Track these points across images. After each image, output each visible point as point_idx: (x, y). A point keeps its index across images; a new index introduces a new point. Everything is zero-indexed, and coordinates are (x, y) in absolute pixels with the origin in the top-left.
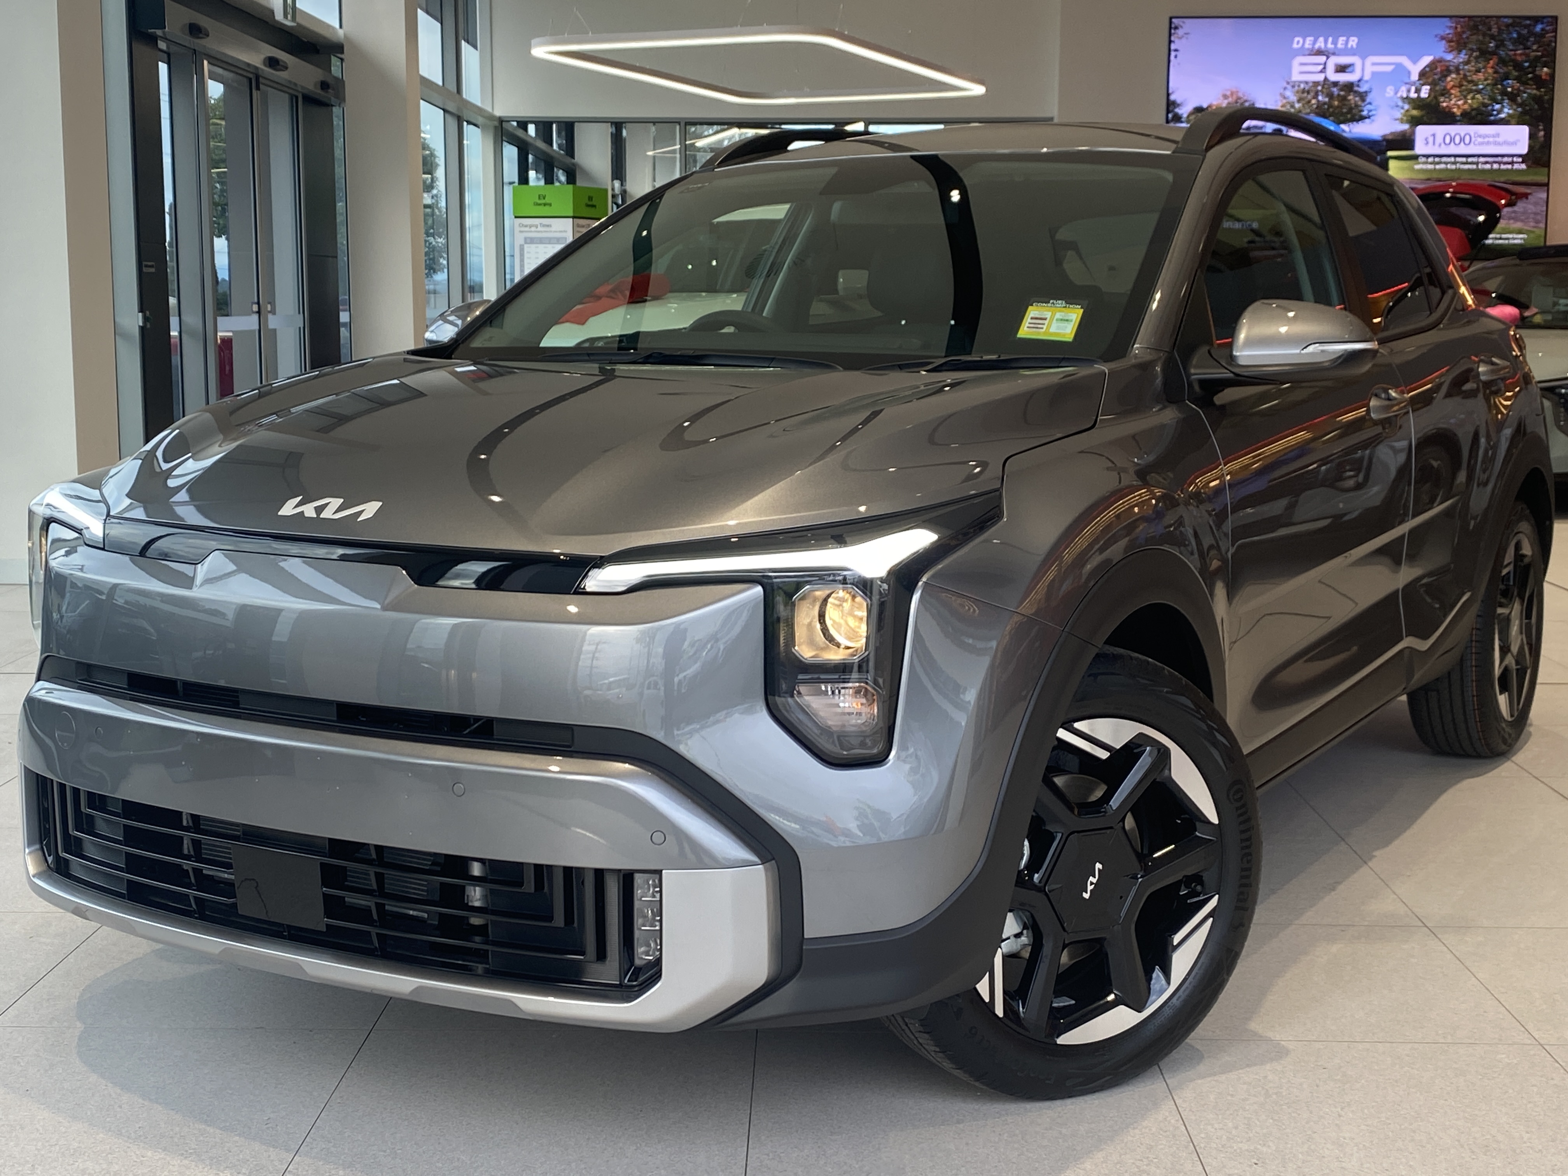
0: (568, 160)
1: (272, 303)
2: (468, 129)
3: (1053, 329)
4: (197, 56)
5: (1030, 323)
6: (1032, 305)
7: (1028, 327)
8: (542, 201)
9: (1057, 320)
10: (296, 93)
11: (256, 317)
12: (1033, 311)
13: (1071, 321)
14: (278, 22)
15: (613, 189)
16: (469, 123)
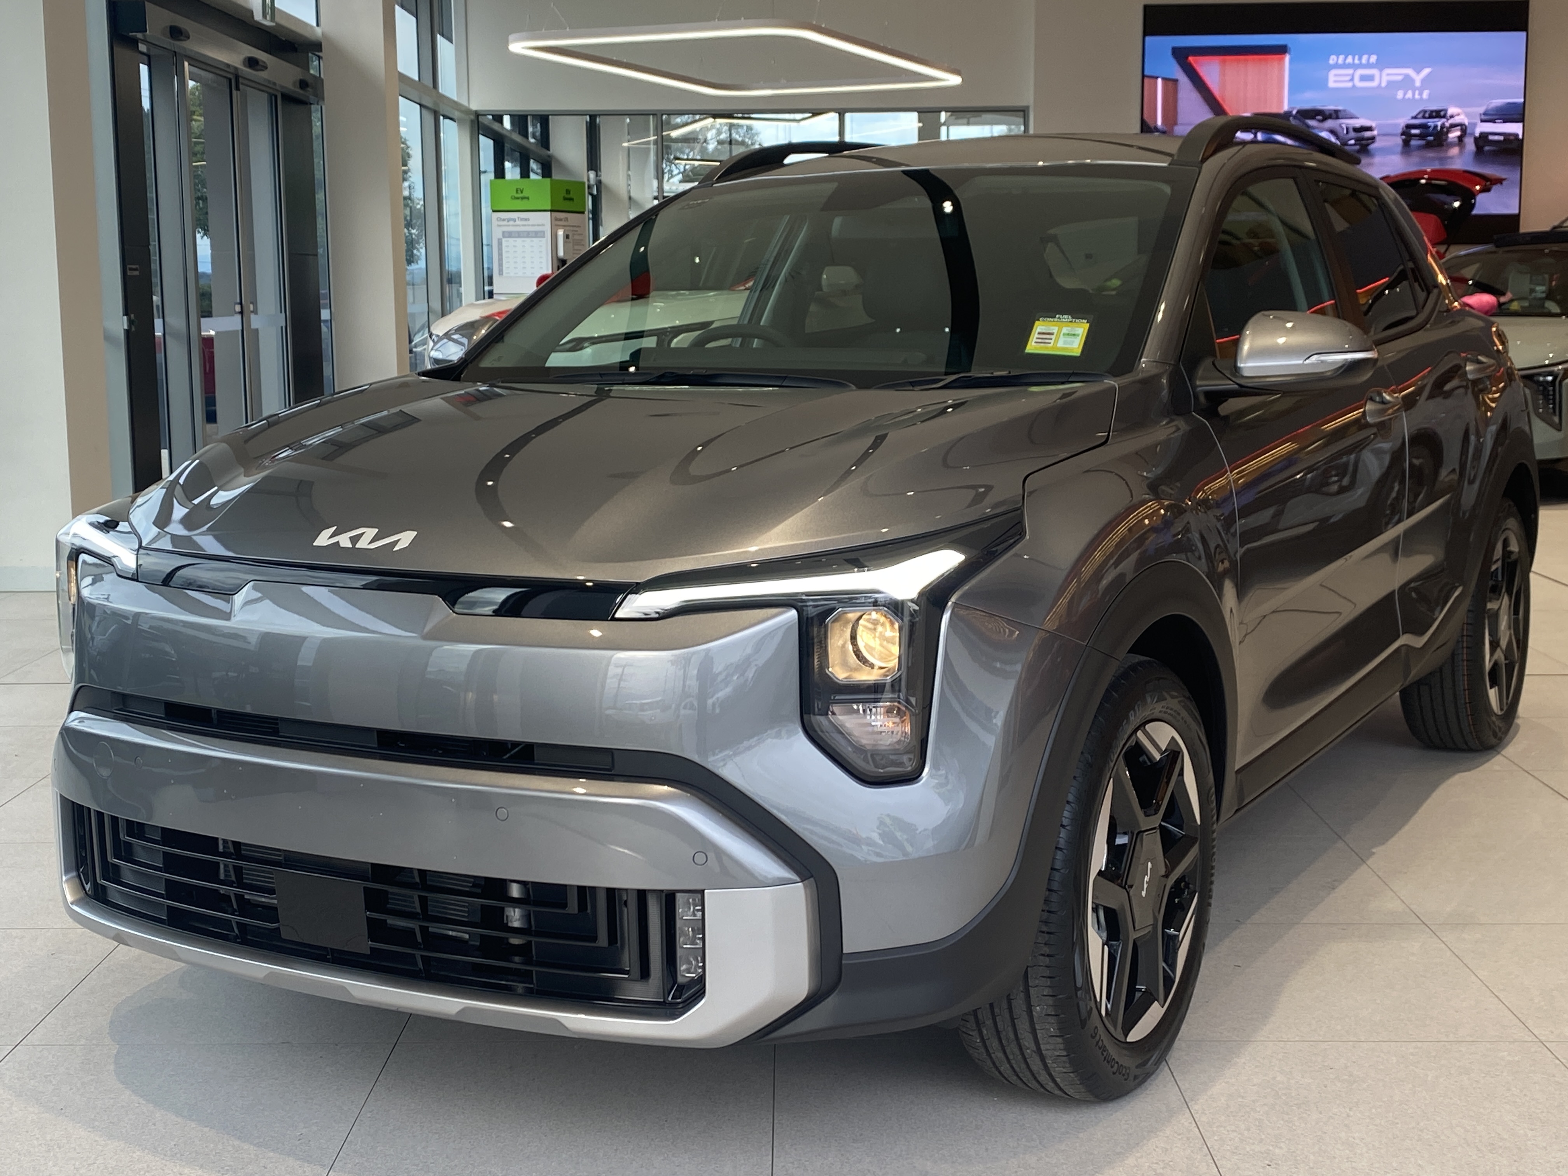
0: (544, 152)
1: (254, 303)
2: (445, 124)
3: (1060, 344)
4: (177, 58)
5: (1037, 338)
6: (1038, 320)
7: (1036, 342)
8: (520, 195)
9: (1064, 334)
10: (275, 93)
11: (239, 317)
12: (1040, 326)
13: (1078, 335)
14: (257, 22)
15: (588, 180)
16: (445, 117)
